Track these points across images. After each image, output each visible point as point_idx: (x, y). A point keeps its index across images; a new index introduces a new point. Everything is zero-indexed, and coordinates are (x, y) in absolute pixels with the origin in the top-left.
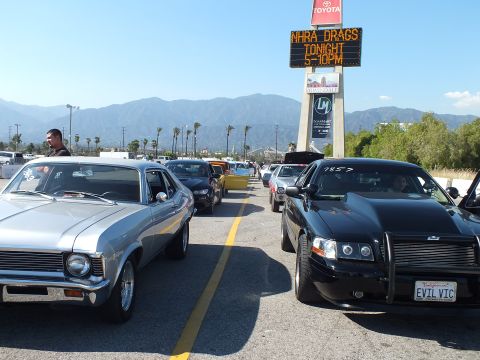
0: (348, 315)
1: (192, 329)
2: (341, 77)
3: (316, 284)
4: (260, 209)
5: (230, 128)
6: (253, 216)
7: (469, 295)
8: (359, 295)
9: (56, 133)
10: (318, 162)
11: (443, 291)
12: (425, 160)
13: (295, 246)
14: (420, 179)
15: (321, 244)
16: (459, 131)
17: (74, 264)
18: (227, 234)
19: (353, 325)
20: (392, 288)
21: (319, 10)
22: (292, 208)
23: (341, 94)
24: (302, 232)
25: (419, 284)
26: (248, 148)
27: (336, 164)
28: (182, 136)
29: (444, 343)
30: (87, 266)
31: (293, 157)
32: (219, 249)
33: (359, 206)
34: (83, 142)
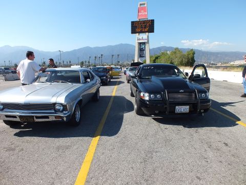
0: (153, 118)
1: (101, 127)
2: (148, 36)
3: (142, 108)
4: (123, 82)
5: (113, 56)
6: (121, 85)
7: (193, 110)
8: (157, 112)
9: (51, 60)
10: (141, 66)
11: (184, 109)
12: (176, 63)
13: (135, 95)
14: (176, 70)
15: (144, 95)
16: (186, 53)
17: (57, 107)
18: (113, 92)
19: (155, 122)
20: (168, 109)
21: (140, 14)
22: (133, 82)
23: (148, 42)
24: (137, 91)
25: (177, 107)
26: (119, 62)
27: (148, 66)
28: (97, 59)
29: (184, 126)
30: (62, 108)
31: (133, 64)
32: (110, 97)
33: (156, 80)
34: (65, 63)
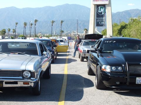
3: (104, 82)
4: (75, 60)
5: (53, 22)
8: (118, 83)
10: (102, 39)
15: (105, 67)
20: (128, 80)
25: (137, 79)
27: (109, 40)
28: (28, 26)
30: (30, 75)
